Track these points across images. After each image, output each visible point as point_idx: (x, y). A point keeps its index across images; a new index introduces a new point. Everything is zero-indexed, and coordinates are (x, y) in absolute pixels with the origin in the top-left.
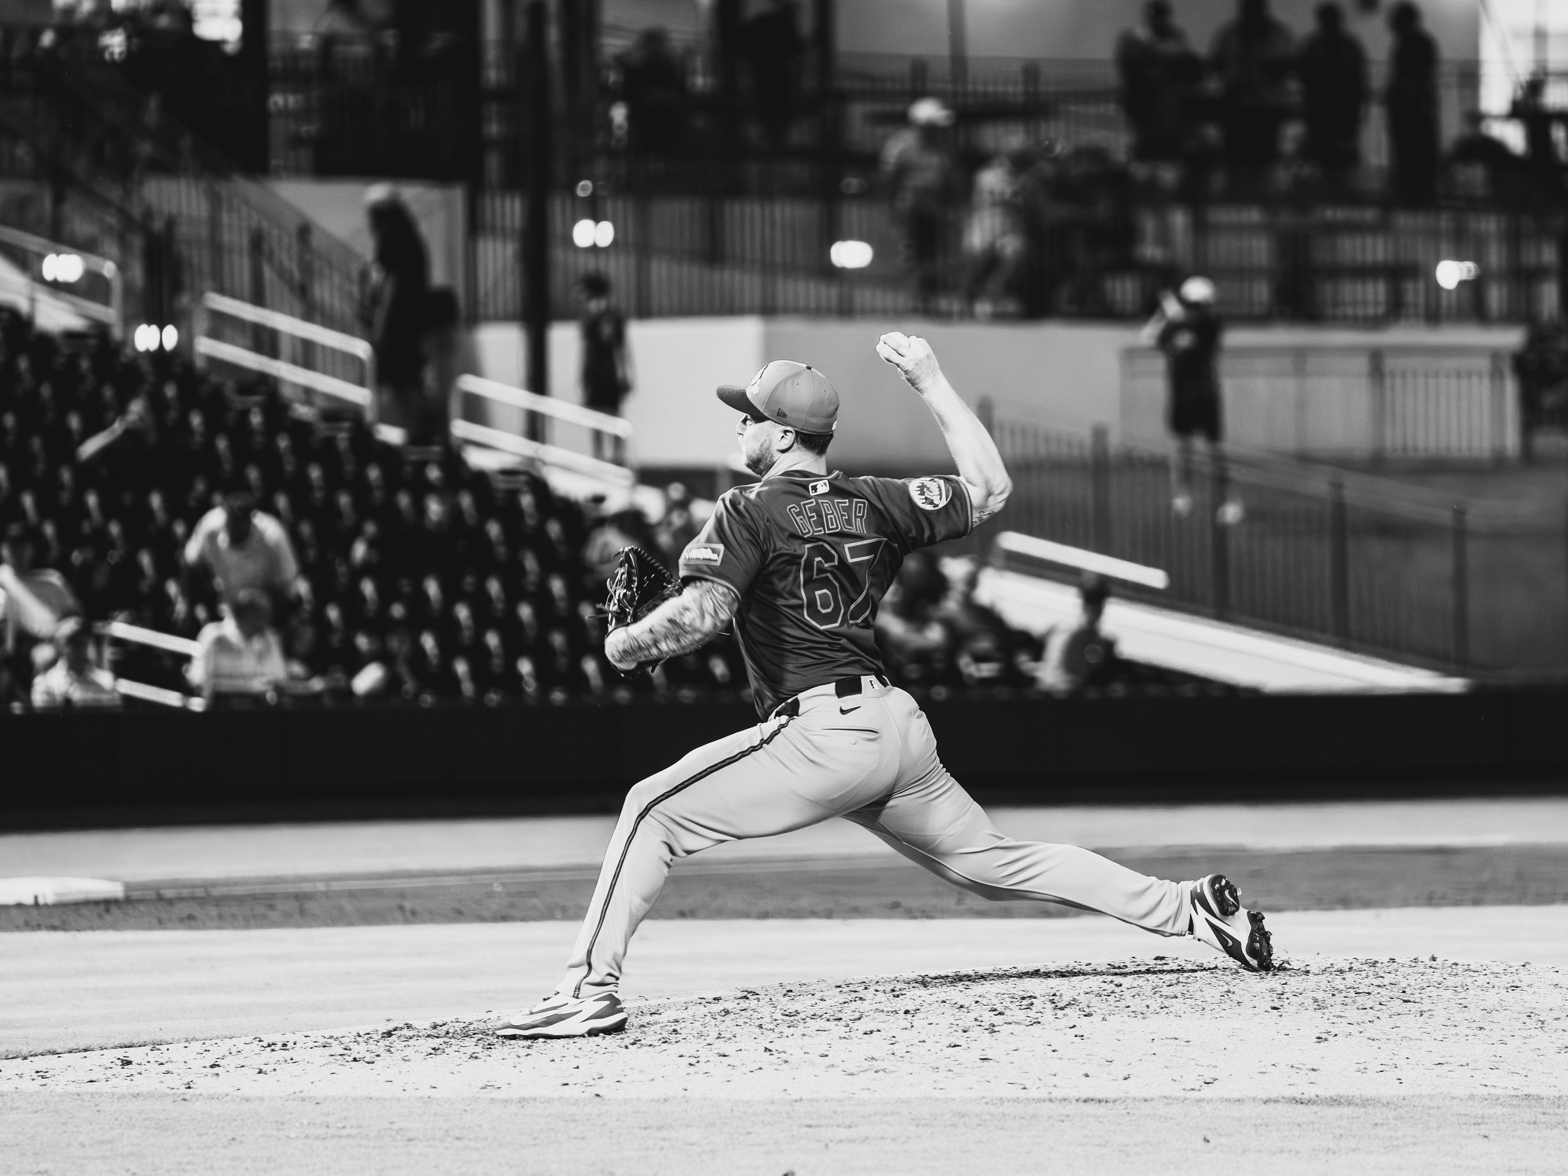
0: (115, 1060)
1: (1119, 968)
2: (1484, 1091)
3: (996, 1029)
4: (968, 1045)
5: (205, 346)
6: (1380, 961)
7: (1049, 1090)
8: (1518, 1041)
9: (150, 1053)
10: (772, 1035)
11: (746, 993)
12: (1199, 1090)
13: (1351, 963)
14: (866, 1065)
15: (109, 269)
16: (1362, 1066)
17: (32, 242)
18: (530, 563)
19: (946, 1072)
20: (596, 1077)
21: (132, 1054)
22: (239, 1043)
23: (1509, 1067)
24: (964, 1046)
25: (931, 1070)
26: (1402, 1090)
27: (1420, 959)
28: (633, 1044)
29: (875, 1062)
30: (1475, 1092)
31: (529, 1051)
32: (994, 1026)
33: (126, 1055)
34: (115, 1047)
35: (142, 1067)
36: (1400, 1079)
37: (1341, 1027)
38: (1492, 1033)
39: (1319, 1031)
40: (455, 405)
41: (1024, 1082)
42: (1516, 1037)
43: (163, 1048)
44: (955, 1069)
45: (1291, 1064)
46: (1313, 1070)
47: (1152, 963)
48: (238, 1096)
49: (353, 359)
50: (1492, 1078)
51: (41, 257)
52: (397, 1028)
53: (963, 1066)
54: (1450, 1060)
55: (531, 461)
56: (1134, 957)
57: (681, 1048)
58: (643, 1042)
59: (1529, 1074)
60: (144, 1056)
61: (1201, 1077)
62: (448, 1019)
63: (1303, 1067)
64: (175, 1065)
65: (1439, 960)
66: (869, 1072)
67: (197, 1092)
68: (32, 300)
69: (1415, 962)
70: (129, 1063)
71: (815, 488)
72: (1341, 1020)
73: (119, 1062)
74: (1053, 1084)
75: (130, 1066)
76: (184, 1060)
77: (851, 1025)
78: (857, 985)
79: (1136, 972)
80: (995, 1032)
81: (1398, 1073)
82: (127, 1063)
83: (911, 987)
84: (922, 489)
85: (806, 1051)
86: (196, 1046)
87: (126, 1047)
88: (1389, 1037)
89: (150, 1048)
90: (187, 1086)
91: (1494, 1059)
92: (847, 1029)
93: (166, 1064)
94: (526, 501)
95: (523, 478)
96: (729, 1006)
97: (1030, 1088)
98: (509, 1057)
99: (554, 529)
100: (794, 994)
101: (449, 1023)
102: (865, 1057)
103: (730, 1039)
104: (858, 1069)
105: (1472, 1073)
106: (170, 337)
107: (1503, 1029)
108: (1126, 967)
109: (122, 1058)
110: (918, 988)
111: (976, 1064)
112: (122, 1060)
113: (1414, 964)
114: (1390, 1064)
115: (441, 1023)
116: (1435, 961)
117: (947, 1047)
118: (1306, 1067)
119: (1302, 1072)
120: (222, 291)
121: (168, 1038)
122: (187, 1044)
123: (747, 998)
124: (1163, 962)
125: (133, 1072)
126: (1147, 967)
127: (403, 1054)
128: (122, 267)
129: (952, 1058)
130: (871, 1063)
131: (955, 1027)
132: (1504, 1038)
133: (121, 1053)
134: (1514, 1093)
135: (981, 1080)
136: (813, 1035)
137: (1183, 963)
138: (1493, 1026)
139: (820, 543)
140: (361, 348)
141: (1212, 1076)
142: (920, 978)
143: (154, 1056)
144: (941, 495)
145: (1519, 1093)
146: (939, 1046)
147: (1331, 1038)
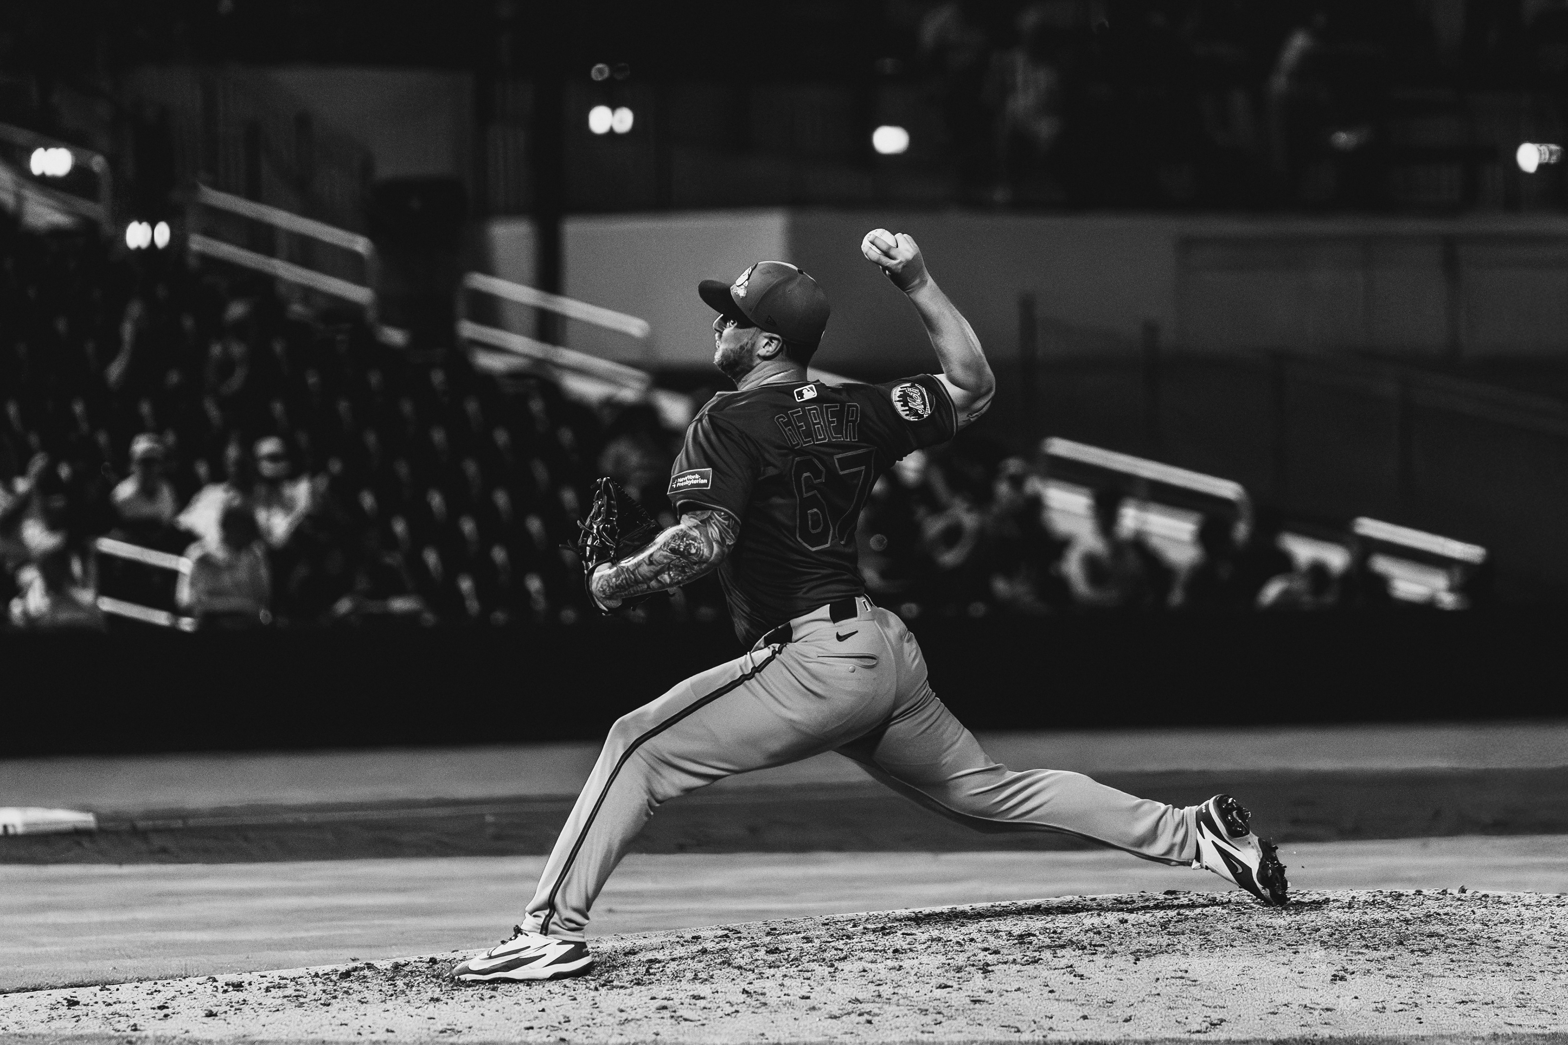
0: (61, 1000)
1: (1126, 903)
2: (1509, 1030)
3: (990, 968)
4: (960, 986)
5: (197, 243)
6: (1406, 894)
7: (1044, 1033)
8: (1548, 977)
9: (99, 993)
10: (751, 976)
11: (727, 932)
12: (1205, 1032)
13: (1374, 896)
14: (850, 1007)
15: (98, 163)
16: (1380, 1006)
17: (21, 136)
18: (541, 472)
19: (935, 1015)
20: (562, 1020)
21: (82, 995)
22: (192, 982)
23: (1537, 1005)
24: (956, 986)
25: (918, 1012)
26: (1421, 1031)
27: (1449, 891)
28: (603, 985)
29: (859, 1004)
30: (1499, 1031)
31: (493, 993)
32: (988, 965)
33: (74, 995)
34: (65, 987)
35: (90, 1008)
36: (1420, 1019)
37: (1360, 964)
38: (1520, 969)
39: (1335, 968)
40: (461, 306)
41: (1018, 1025)
42: (1546, 973)
43: (113, 988)
44: (945, 1011)
45: (1304, 1003)
46: (1328, 1010)
47: (1161, 897)
48: (185, 1039)
49: (355, 256)
50: (1519, 1016)
51: (29, 151)
52: (356, 967)
53: (954, 1008)
54: (1475, 998)
55: (540, 363)
56: (1143, 892)
57: (655, 990)
58: (615, 983)
59: (1558, 1011)
60: (92, 996)
61: (1208, 1019)
62: (412, 959)
63: (1317, 1007)
64: (124, 1005)
65: (1469, 893)
66: (853, 1015)
67: (143, 1034)
68: (20, 199)
69: (1443, 894)
70: (77, 1003)
71: (800, 394)
72: (1360, 956)
73: (65, 1003)
74: (1049, 1027)
75: (77, 1007)
76: (132, 1000)
77: (836, 964)
78: (846, 923)
79: (1143, 908)
80: (989, 972)
81: (1418, 1012)
82: (72, 1003)
83: (903, 924)
84: (905, 398)
85: (787, 992)
86: (147, 986)
87: (76, 986)
88: (1410, 975)
89: (100, 988)
90: (133, 1028)
91: (1521, 996)
92: (832, 970)
93: (114, 1005)
94: (536, 406)
95: (532, 382)
96: (709, 945)
97: (1024, 1031)
98: (472, 999)
99: (566, 436)
100: (778, 932)
101: (412, 962)
102: (849, 999)
103: (706, 980)
104: (840, 1012)
105: (1498, 1011)
106: (163, 234)
107: (1532, 965)
108: (1134, 902)
109: (69, 998)
110: (910, 925)
111: (967, 1007)
112: (69, 1001)
113: (1441, 897)
114: (1411, 1003)
115: (403, 962)
116: (1465, 893)
117: (937, 988)
118: (1320, 1007)
119: (1316, 1013)
120: (217, 186)
121: (120, 977)
122: (138, 984)
123: (728, 937)
124: (1174, 896)
125: (80, 1013)
126: (1156, 902)
127: (360, 997)
128: (113, 161)
129: (943, 1000)
130: (855, 1006)
131: (947, 967)
132: (1532, 974)
133: (68, 993)
134: (1539, 1031)
135: (971, 1023)
136: (794, 976)
137: (1194, 898)
138: (1522, 961)
139: (810, 457)
140: (361, 245)
141: (1220, 1017)
142: (913, 914)
143: (102, 996)
144: (924, 404)
145: (1547, 1032)
146: (929, 987)
147: (1348, 976)
